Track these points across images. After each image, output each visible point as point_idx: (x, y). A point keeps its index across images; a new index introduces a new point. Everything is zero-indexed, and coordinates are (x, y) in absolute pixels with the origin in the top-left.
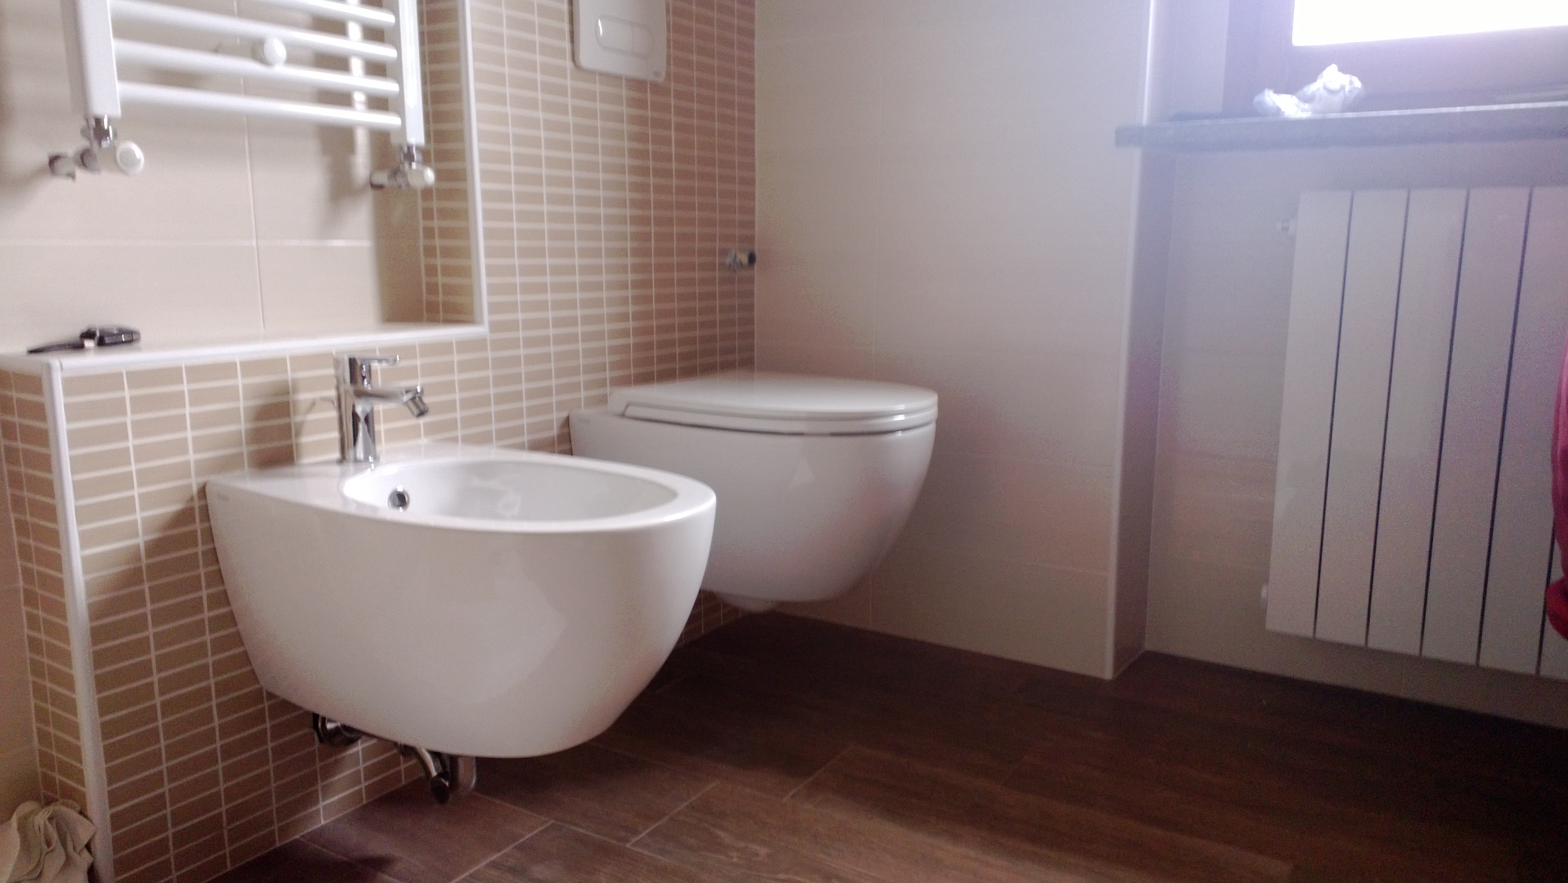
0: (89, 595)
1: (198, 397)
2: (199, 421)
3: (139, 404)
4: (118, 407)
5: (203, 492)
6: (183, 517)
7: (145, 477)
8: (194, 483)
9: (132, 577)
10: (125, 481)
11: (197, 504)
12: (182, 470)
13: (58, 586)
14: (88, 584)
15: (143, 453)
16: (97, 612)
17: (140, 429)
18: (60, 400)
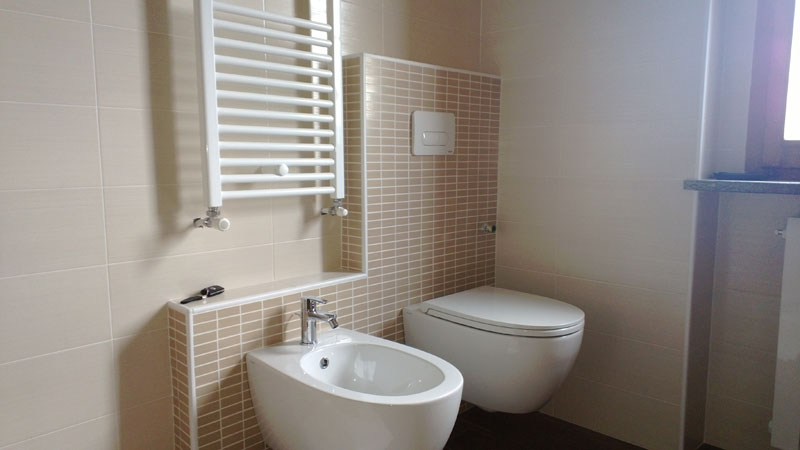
0: (198, 405)
1: (245, 318)
2: (246, 328)
3: (222, 323)
4: (213, 326)
5: (245, 358)
6: (236, 369)
7: (223, 354)
8: (242, 354)
9: (215, 396)
10: (214, 356)
11: (242, 364)
12: (237, 350)
13: (186, 400)
14: (198, 400)
15: (222, 344)
16: (201, 412)
17: (222, 334)
18: (192, 325)
